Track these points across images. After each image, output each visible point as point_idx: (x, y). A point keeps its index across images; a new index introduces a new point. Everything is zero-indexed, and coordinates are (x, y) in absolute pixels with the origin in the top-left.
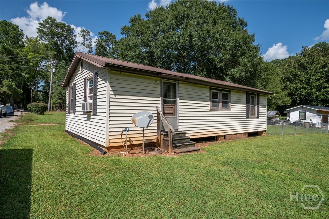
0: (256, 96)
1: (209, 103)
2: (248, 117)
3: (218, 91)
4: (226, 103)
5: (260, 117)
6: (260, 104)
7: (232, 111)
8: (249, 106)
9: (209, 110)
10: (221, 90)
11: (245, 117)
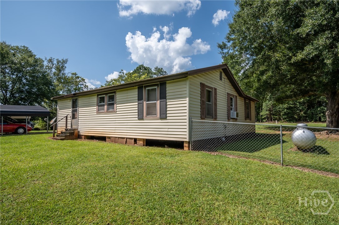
0: (158, 86)
1: (96, 108)
2: (141, 117)
3: (104, 96)
4: (111, 105)
5: (168, 118)
6: (167, 98)
7: (117, 112)
8: (143, 103)
9: (96, 114)
10: (106, 94)
11: (137, 119)
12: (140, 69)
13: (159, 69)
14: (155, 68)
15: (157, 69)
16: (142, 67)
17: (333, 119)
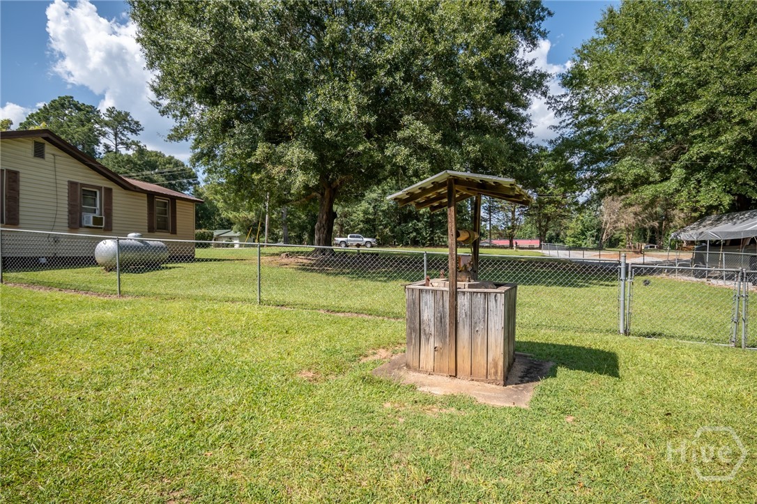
12: (63, 106)
13: (120, 113)
14: (108, 110)
15: (112, 112)
16: (69, 101)
17: (321, 235)
